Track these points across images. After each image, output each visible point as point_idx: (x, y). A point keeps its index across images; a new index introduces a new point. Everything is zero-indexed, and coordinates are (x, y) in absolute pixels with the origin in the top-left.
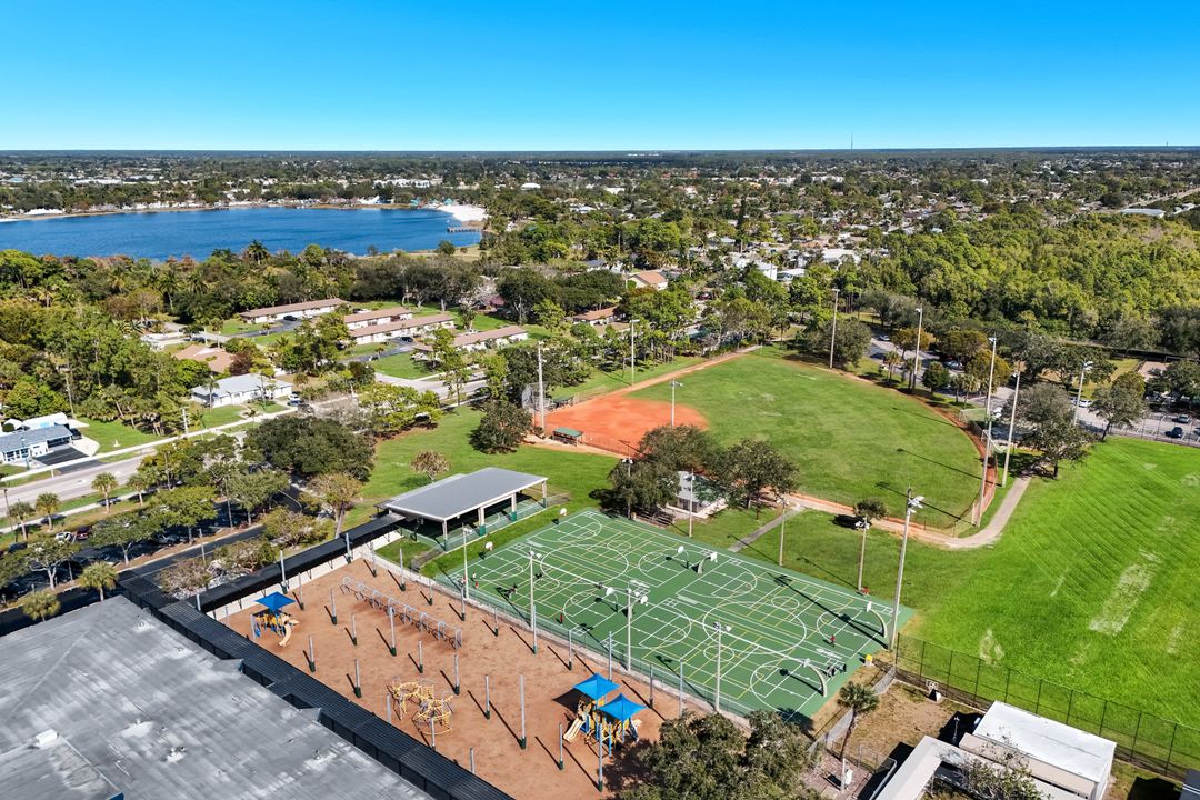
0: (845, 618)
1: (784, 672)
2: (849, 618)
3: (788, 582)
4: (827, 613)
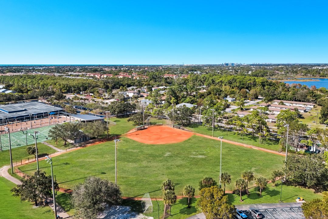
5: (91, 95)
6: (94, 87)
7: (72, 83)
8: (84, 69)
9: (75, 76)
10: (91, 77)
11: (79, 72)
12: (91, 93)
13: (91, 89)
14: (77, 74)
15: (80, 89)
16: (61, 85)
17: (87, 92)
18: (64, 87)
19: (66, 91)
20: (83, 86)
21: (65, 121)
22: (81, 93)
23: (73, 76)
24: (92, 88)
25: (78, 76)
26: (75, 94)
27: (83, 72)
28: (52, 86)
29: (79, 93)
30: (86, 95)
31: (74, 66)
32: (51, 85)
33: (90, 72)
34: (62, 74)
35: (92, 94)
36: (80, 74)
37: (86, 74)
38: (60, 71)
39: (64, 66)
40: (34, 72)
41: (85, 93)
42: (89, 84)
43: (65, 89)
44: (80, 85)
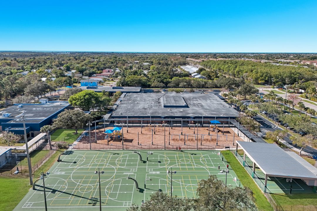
0: (54, 191)
1: (75, 162)
2: (52, 192)
3: (91, 202)
4: (64, 191)
5: (301, 93)
6: (307, 80)
7: (274, 72)
8: (299, 56)
9: (285, 63)
10: (306, 66)
11: (291, 59)
12: (301, 89)
13: (303, 82)
14: (288, 61)
15: (285, 80)
16: (259, 74)
17: (295, 87)
18: (262, 76)
19: (263, 81)
20: (290, 77)
21: (229, 147)
22: (285, 87)
23: (281, 63)
24: (305, 82)
25: (288, 63)
26: (275, 86)
27: (297, 59)
28: (248, 73)
29: (281, 87)
30: (293, 90)
31: (288, 54)
32: (246, 72)
33: (306, 60)
34: (270, 61)
35: (303, 91)
36: (292, 61)
37: (300, 62)
38: (270, 58)
39: (276, 54)
40: (243, 59)
41: (291, 88)
42: (300, 74)
43: (262, 80)
44: (285, 75)
